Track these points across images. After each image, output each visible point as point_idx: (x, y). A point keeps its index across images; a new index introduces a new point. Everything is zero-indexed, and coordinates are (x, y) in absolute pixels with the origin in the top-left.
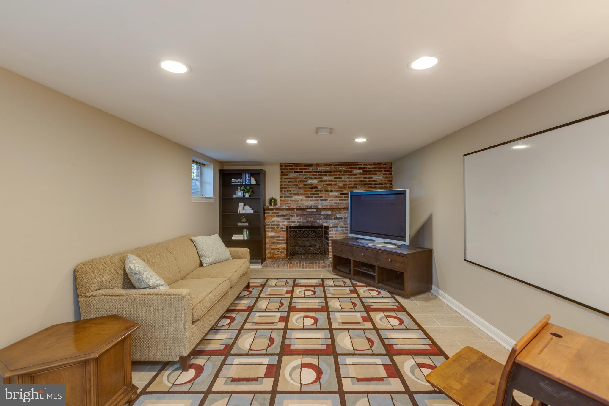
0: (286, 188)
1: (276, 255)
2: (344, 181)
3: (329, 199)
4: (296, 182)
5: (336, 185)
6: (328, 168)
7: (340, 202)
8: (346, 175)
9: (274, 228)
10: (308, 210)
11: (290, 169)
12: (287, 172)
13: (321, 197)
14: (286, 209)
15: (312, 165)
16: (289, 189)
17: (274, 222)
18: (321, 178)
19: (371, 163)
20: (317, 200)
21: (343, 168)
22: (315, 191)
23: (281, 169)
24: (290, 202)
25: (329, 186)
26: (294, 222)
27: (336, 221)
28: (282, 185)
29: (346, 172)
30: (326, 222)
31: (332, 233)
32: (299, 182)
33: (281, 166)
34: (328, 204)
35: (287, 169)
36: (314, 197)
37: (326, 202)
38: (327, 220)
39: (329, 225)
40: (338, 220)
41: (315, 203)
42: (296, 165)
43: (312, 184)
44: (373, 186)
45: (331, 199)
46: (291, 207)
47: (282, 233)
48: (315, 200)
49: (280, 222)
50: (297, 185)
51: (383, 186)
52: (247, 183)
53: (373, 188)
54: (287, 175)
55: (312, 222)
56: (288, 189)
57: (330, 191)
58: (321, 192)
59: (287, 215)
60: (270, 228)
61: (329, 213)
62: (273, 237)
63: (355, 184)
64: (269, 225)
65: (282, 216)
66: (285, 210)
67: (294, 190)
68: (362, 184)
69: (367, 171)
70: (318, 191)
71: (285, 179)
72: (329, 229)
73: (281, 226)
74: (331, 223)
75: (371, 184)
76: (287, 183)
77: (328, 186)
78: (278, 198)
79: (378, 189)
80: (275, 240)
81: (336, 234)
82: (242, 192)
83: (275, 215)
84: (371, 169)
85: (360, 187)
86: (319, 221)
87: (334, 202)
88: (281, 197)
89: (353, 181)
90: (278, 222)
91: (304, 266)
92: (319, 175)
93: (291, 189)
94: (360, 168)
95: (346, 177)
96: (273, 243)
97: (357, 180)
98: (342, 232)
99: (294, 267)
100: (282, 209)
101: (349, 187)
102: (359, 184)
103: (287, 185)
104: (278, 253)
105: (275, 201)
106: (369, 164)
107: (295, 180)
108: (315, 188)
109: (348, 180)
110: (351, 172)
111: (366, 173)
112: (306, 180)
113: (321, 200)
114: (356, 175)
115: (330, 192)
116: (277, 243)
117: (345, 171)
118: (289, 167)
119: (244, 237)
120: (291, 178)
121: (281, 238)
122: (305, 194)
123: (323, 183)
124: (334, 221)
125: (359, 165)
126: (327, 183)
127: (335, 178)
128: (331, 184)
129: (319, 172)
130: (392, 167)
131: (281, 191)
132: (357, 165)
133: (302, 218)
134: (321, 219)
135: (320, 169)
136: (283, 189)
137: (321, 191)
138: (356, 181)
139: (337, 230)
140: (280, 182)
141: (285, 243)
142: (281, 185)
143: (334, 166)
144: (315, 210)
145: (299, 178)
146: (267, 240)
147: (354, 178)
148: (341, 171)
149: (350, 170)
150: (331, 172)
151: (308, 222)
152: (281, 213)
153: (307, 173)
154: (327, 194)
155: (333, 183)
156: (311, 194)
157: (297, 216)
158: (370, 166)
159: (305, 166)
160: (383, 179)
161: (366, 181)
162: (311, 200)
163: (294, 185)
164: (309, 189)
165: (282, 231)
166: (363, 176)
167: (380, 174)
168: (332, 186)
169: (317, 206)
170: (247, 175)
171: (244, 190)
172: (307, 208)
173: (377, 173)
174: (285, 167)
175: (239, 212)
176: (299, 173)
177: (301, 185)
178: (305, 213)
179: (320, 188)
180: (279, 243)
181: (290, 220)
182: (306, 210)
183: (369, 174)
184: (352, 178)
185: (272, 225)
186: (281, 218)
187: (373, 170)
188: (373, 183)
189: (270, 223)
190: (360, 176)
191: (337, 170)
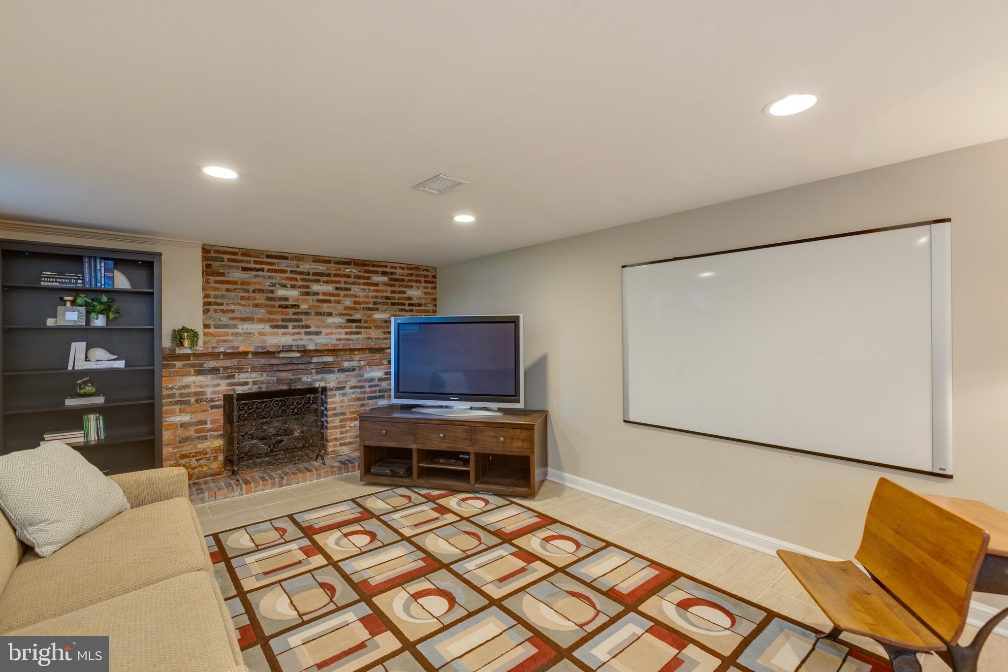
0: (222, 304)
1: (194, 468)
2: (356, 296)
3: (324, 331)
4: (248, 291)
5: (338, 302)
6: (322, 268)
7: (347, 337)
8: (359, 284)
9: (188, 403)
10: (281, 355)
11: (230, 260)
12: (224, 266)
13: (308, 327)
15: (286, 258)
16: (229, 308)
17: (188, 386)
18: (308, 287)
19: (403, 265)
20: (298, 333)
21: (353, 271)
22: (294, 314)
23: (204, 258)
24: (230, 338)
25: (325, 305)
26: (246, 384)
27: (342, 376)
28: (206, 296)
29: (359, 279)
30: (321, 380)
31: (334, 400)
32: (254, 291)
33: (205, 250)
34: (321, 341)
35: (222, 260)
36: (290, 327)
37: (319, 337)
38: (324, 375)
39: (328, 385)
40: (346, 373)
41: (293, 340)
42: (247, 253)
43: (286, 299)
44: (407, 308)
45: (328, 331)
46: (241, 349)
47: (212, 414)
48: (294, 334)
49: (207, 386)
50: (249, 299)
51: (423, 308)
52: (102, 284)
53: (407, 311)
54: (223, 274)
55: (290, 382)
56: (224, 307)
57: (328, 315)
58: (307, 317)
59: (225, 368)
60: (176, 403)
61: (329, 359)
62: (183, 425)
63: (375, 303)
64: (172, 396)
65: (214, 371)
66: (222, 357)
67: (241, 311)
68: (387, 304)
69: (396, 280)
70: (302, 313)
71: (216, 282)
72: (329, 393)
73: (209, 396)
74: (331, 380)
75: (404, 304)
76: (224, 293)
77: (321, 304)
78: (199, 329)
79: (414, 313)
80: (191, 432)
81: (341, 401)
82: (83, 310)
83: (192, 370)
84: (403, 275)
85: (384, 308)
86: (306, 379)
87: (334, 337)
88: (206, 326)
89: (372, 297)
90: (201, 386)
92: (303, 280)
93: (232, 307)
94: (384, 273)
95: (358, 288)
96: (186, 440)
97: (380, 294)
98: (353, 396)
99: (261, 487)
100: (214, 356)
101: (364, 309)
102: (383, 304)
103: (223, 297)
104: (201, 462)
105: (194, 335)
106: (400, 267)
107: (244, 287)
108: (293, 306)
109: (362, 294)
110: (368, 278)
111: (394, 283)
112: (273, 288)
113: (307, 333)
114: (377, 284)
115: (326, 317)
116: (198, 438)
117: (356, 277)
118: (226, 257)
119: (86, 436)
120: (235, 283)
121: (209, 426)
122: (269, 320)
123: (310, 298)
124: (338, 375)
125: (383, 266)
126: (321, 297)
127: (337, 289)
128: (329, 301)
129: (302, 273)
130: (437, 276)
131: (206, 311)
132: (379, 266)
133: (265, 374)
134: (311, 373)
135: (306, 267)
136: (212, 308)
137: (307, 314)
138: (377, 297)
139: (344, 395)
140: (204, 289)
141: (221, 436)
142: (204, 298)
143: (335, 263)
144: (297, 355)
145: (255, 283)
146: (167, 436)
147: (373, 292)
148: (349, 276)
149: (366, 275)
150: (329, 275)
151: (280, 381)
152: (211, 364)
153: (273, 274)
154: (320, 321)
155: (333, 298)
156: (283, 320)
157: (253, 369)
158: (402, 271)
159: (268, 257)
160: (423, 296)
161: (394, 298)
162: (284, 334)
163: (242, 298)
164: (280, 310)
165: (213, 407)
166: (389, 289)
167: (418, 288)
168: (331, 305)
169: (304, 346)
170: (101, 265)
171: (86, 304)
172: (279, 352)
173: (413, 284)
174: (216, 255)
175: (70, 368)
176: (256, 273)
177: (260, 299)
178: (275, 362)
179: (304, 307)
180: (205, 438)
181: (235, 380)
182: (276, 355)
183: (399, 286)
184: (369, 290)
185: (181, 395)
186: (209, 377)
187: (406, 278)
188: (407, 302)
189: (174, 391)
190: (384, 288)
191: (342, 272)
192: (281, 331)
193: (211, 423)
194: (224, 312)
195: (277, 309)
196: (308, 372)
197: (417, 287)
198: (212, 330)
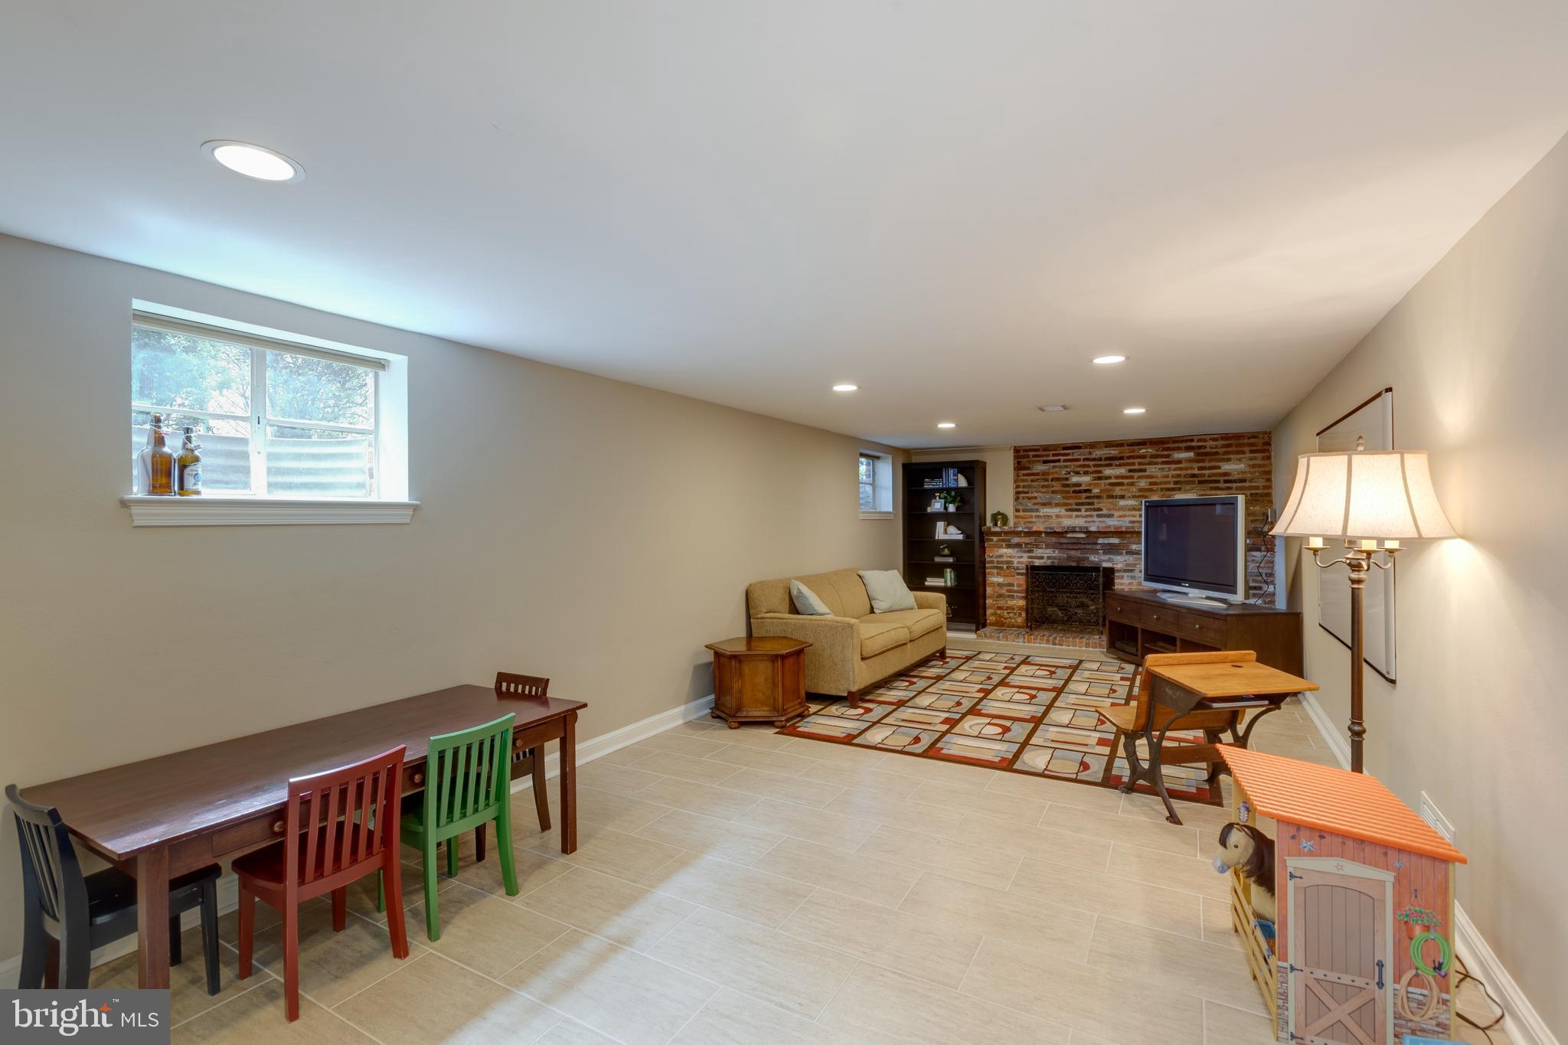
0: (1028, 493)
1: (1005, 619)
2: (1152, 477)
3: (1116, 514)
4: (1047, 480)
5: (1132, 484)
6: (1114, 452)
8: (1156, 464)
9: (1001, 568)
10: (1068, 536)
11: (1034, 456)
12: (1029, 462)
13: (1100, 509)
14: (1025, 533)
15: (1080, 448)
16: (1033, 495)
17: (1001, 556)
18: (1100, 472)
19: (1216, 436)
20: (1091, 516)
21: (1149, 450)
22: (1087, 498)
23: (1016, 457)
24: (1034, 520)
25: (1118, 488)
26: (1042, 558)
27: (1131, 559)
28: (1018, 487)
29: (1157, 458)
30: (1109, 560)
31: (1122, 581)
32: (1052, 480)
33: (1017, 450)
34: (1112, 523)
35: (1028, 457)
36: (1083, 510)
37: (1110, 519)
38: (1112, 556)
39: (1115, 566)
40: (1135, 556)
41: (1086, 522)
42: (1046, 448)
43: (1080, 485)
44: (1222, 485)
45: (1121, 513)
46: (1035, 529)
47: (1017, 579)
48: (1087, 516)
49: (1014, 557)
50: (1048, 486)
52: (952, 484)
53: (1219, 489)
54: (1029, 468)
55: (1079, 560)
56: (1029, 495)
57: (1120, 498)
58: (1099, 500)
59: (1026, 544)
60: (995, 567)
61: (1115, 541)
62: (999, 584)
63: (1176, 483)
64: (992, 562)
65: (1018, 546)
66: (1023, 535)
67: (1041, 497)
68: (1194, 483)
69: (1206, 454)
70: (1094, 497)
71: (1024, 475)
72: (1116, 574)
73: (1016, 565)
74: (1119, 562)
75: (1218, 482)
76: (1029, 483)
77: (1113, 488)
78: (1010, 512)
80: (1004, 591)
81: (1130, 584)
82: (943, 501)
83: (1004, 544)
84: (1216, 448)
85: (1188, 487)
86: (1094, 558)
87: (1128, 519)
88: (1017, 510)
89: (1172, 477)
90: (1010, 557)
91: (1057, 642)
92: (1095, 466)
93: (1035, 494)
94: (1188, 449)
95: (1155, 468)
96: (1000, 596)
97: (1183, 472)
100: (1018, 534)
101: (1162, 489)
102: (1188, 483)
103: (1029, 486)
104: (1010, 615)
105: (1005, 517)
106: (1210, 439)
107: (1044, 477)
108: (1086, 491)
109: (1159, 474)
110: (1168, 456)
111: (1203, 458)
112: (1068, 476)
113: (1099, 516)
114: (1179, 462)
115: (1118, 500)
116: (1009, 596)
117: (1152, 456)
118: (1031, 453)
119: (946, 582)
120: (1037, 474)
121: (1016, 588)
122: (1065, 505)
123: (1102, 482)
124: (1126, 557)
125: (1187, 441)
126: (1113, 481)
127: (1130, 471)
128: (1122, 484)
129: (1094, 460)
130: (1271, 443)
131: (1017, 499)
132: (1182, 441)
133: (1057, 551)
134: (1098, 553)
135: (1098, 453)
136: (1021, 495)
137: (1098, 497)
138: (1179, 476)
139: (1133, 577)
140: (1015, 482)
141: (1023, 597)
142: (1015, 488)
143: (1128, 445)
144: (1083, 536)
145: (1053, 473)
146: (989, 590)
147: (1174, 470)
148: (1143, 457)
149: (1166, 453)
150: (1121, 458)
151: (1069, 558)
152: (1016, 540)
153: (1068, 463)
154: (1112, 503)
155: (1126, 481)
156: (1077, 504)
157: (1047, 547)
158: (1214, 443)
159: (1065, 448)
160: (1248, 469)
161: (1204, 475)
162: (1077, 516)
163: (1043, 486)
164: (1075, 495)
165: (1018, 574)
166: (1196, 465)
167: (1240, 460)
168: (1124, 488)
169: (1086, 528)
170: (951, 472)
171: (945, 498)
172: (1067, 532)
173: (1232, 456)
174: (1025, 453)
175: (937, 538)
176: (1052, 464)
177: (1057, 486)
178: (1063, 540)
179: (1096, 491)
180: (1012, 597)
181: (1034, 554)
182: (1065, 535)
183: (1210, 461)
184: (1169, 469)
185: (998, 562)
186: (1016, 550)
187: (1221, 450)
188: (1222, 479)
189: (994, 559)
190: (1188, 465)
191: (1136, 454)
192: (1075, 513)
193: (1017, 587)
194: (1029, 498)
195: (1071, 495)
196: (1095, 552)
197: (1237, 459)
198: (1021, 514)
